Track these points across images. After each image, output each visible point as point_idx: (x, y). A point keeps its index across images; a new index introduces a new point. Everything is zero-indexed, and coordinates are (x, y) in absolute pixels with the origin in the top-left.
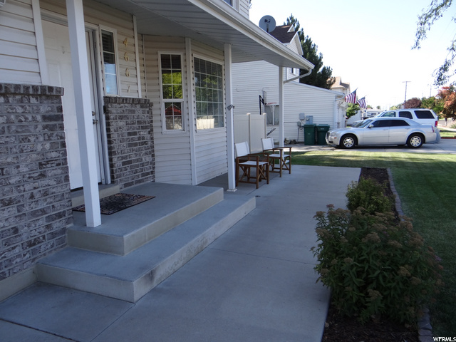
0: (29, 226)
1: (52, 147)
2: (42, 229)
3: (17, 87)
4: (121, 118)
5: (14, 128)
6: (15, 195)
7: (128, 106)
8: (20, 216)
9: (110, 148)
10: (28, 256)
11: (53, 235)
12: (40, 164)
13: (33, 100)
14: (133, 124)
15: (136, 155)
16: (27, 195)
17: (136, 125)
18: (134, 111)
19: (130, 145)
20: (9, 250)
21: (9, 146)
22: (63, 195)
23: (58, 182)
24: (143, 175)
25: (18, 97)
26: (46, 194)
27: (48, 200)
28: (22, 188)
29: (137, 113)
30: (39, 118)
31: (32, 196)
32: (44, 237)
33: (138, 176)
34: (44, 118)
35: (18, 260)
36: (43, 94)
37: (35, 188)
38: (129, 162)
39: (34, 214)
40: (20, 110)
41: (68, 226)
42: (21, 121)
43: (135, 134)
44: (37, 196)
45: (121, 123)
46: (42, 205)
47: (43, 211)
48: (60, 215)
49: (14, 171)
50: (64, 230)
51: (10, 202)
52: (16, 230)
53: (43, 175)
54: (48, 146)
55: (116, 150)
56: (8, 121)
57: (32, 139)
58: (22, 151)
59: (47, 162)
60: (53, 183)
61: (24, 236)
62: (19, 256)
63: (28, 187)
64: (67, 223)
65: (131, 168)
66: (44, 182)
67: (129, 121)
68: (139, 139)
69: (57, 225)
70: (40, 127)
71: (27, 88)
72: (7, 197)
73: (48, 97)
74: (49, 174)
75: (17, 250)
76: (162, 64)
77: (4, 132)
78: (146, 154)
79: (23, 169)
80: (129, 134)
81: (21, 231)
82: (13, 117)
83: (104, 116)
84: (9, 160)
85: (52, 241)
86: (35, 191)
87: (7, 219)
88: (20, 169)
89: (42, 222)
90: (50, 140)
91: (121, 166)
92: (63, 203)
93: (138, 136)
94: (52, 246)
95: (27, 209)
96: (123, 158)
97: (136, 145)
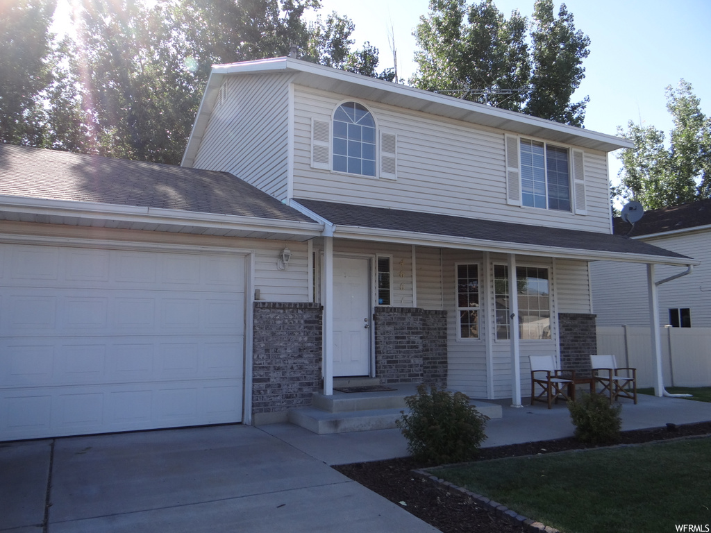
0: (288, 385)
1: (308, 340)
2: (296, 390)
3: (290, 304)
4: (389, 324)
5: (286, 327)
6: (282, 365)
7: (398, 315)
8: (283, 378)
9: (376, 348)
10: (285, 403)
11: (303, 396)
12: (300, 349)
13: (300, 311)
14: (403, 329)
15: (404, 356)
16: (289, 366)
17: (406, 331)
18: (404, 319)
19: (397, 347)
20: (274, 396)
21: (282, 337)
22: (313, 371)
23: (311, 362)
24: (410, 375)
25: (291, 310)
26: (301, 368)
27: (302, 372)
28: (286, 362)
29: (407, 320)
30: (302, 322)
31: (292, 368)
32: (296, 395)
33: (404, 375)
34: (306, 322)
35: (279, 404)
36: (305, 308)
37: (294, 363)
38: (396, 362)
39: (292, 379)
40: (291, 317)
41: (314, 393)
42: (291, 323)
43: (404, 338)
44: (295, 368)
45: (389, 328)
46: (298, 375)
47: (298, 379)
48: (309, 384)
49: (283, 351)
50: (311, 395)
51: (279, 369)
52: (280, 386)
53: (300, 356)
54: (306, 339)
55: (381, 349)
56: (284, 323)
57: (296, 334)
58: (289, 340)
59: (305, 349)
60: (306, 362)
61: (284, 391)
62: (279, 402)
63: (290, 361)
64: (314, 391)
65: (397, 367)
66: (300, 361)
67: (398, 327)
68: (408, 342)
69: (306, 390)
70: (302, 327)
71: (295, 304)
72: (278, 365)
73: (310, 309)
74: (305, 356)
75: (279, 398)
76: (459, 274)
77: (280, 329)
78: (416, 357)
79: (289, 351)
80: (397, 338)
81: (283, 387)
82: (286, 321)
83: (373, 322)
84: (281, 344)
85: (301, 400)
86: (294, 365)
87: (275, 378)
88: (287, 351)
89: (296, 385)
90: (308, 335)
91: (386, 364)
92: (312, 376)
93: (407, 340)
94: (301, 403)
95: (287, 375)
96: (388, 357)
97: (404, 347)
